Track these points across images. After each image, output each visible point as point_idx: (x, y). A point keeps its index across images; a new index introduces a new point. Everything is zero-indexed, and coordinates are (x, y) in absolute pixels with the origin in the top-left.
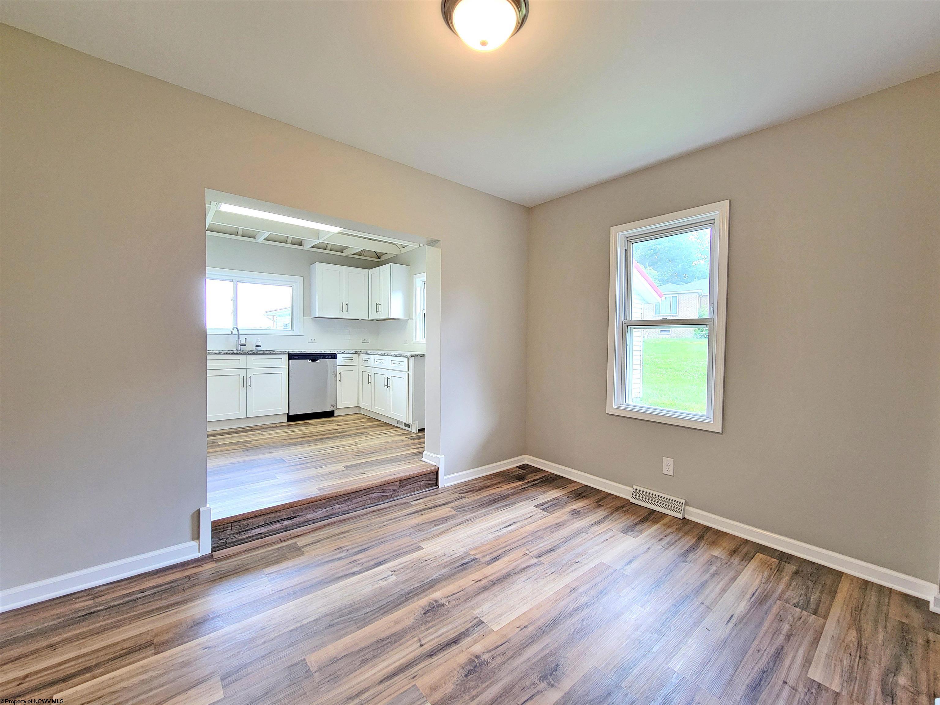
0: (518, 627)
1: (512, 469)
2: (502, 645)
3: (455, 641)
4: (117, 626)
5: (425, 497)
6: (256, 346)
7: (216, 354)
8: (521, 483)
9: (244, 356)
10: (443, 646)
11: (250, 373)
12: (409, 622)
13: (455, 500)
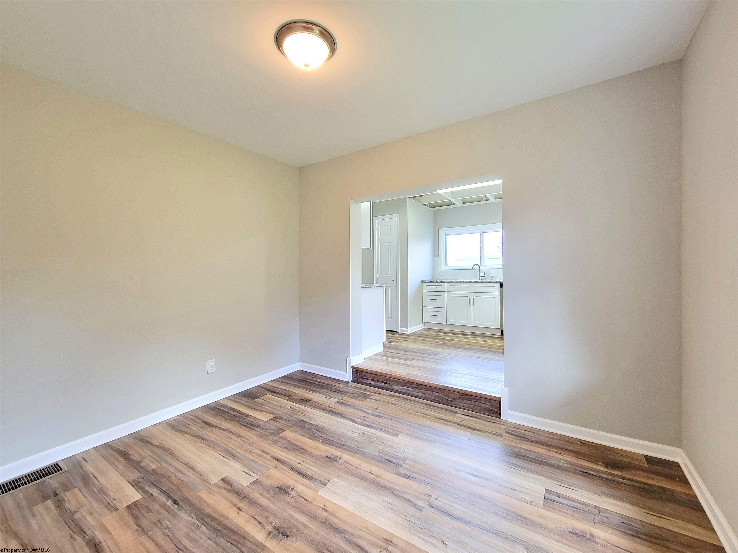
0: (324, 505)
1: (638, 455)
2: (305, 500)
3: (304, 476)
4: (298, 387)
5: (475, 417)
6: (491, 277)
7: (454, 282)
8: (605, 470)
9: (470, 284)
10: (300, 472)
11: (474, 295)
12: (317, 453)
13: (489, 433)
